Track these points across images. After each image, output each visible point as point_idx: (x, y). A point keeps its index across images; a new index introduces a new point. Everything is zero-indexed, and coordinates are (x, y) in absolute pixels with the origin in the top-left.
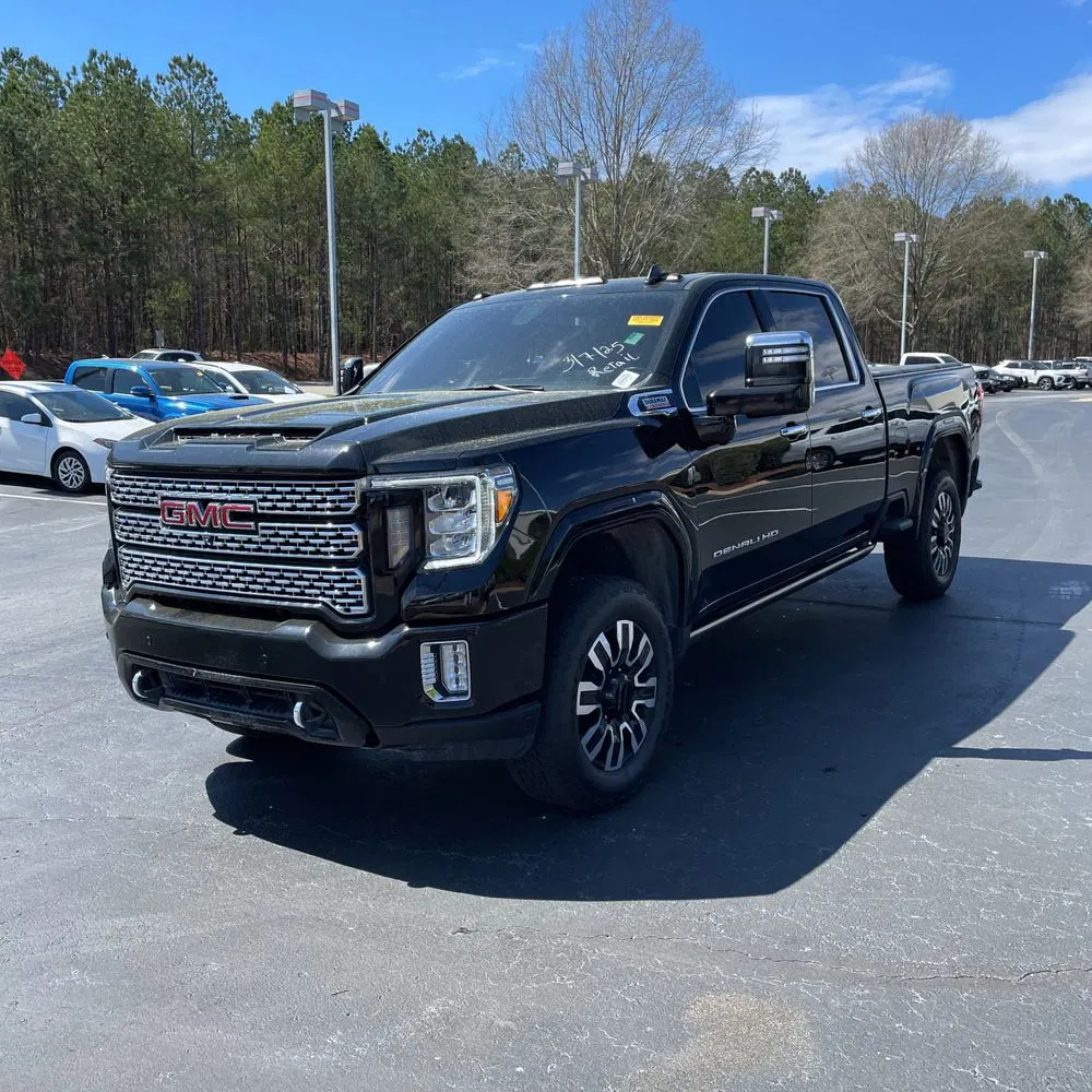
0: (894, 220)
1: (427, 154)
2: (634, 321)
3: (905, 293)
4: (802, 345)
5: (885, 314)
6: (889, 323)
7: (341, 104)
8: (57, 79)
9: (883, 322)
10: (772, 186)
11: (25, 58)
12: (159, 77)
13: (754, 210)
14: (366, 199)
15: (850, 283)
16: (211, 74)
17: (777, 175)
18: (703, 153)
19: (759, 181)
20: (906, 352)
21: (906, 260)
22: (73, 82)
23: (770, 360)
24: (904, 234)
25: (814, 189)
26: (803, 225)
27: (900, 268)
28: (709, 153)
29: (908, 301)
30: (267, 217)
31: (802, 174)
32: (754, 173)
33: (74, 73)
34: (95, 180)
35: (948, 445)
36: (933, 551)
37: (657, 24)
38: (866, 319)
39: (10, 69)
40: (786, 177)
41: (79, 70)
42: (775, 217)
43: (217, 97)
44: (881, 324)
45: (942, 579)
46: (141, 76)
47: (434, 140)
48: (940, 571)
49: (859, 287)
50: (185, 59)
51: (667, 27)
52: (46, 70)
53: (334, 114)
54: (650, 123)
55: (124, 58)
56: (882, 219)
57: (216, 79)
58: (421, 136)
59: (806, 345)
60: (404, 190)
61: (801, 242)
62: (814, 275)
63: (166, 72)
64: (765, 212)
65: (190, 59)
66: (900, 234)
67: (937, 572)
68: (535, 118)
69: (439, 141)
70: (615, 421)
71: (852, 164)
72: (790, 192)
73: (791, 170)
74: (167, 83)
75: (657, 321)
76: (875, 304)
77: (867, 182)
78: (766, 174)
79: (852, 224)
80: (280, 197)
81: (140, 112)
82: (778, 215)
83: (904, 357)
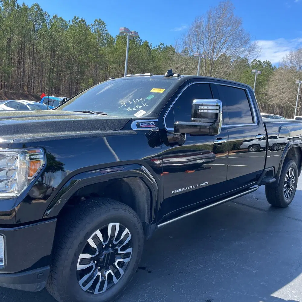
0: (296, 77)
1: (161, 49)
2: (153, 90)
3: (297, 98)
4: (217, 106)
5: (291, 104)
6: (292, 107)
7: (133, 32)
8: (66, 24)
9: (290, 106)
10: (260, 64)
11: (58, 18)
12: (91, 24)
13: (253, 70)
14: (143, 60)
15: (281, 94)
16: (105, 24)
17: (262, 62)
18: (238, 53)
19: (257, 63)
20: (296, 116)
21: (299, 88)
22: (69, 24)
23: (202, 111)
24: (299, 81)
25: (273, 66)
26: (268, 76)
27: (297, 91)
28: (240, 53)
29: (298, 101)
30: (115, 63)
31: (270, 62)
32: (255, 61)
33: (70, 22)
34: (72, 50)
35: (295, 150)
36: (284, 190)
37: (229, 15)
38: (284, 105)
39: (54, 20)
40: (265, 62)
41: (71, 21)
42: (259, 73)
43: (106, 31)
44: (290, 107)
45: (287, 201)
46: (87, 24)
47: (164, 46)
48: (287, 197)
49: (283, 95)
50: (98, 20)
51: (231, 16)
52: (63, 21)
53: (130, 34)
54: (224, 43)
55: (83, 19)
56: (292, 76)
57: (106, 26)
58: (160, 45)
59: (219, 106)
60: (153, 59)
61: (267, 81)
62: (270, 91)
63: (93, 23)
64: (256, 71)
65: (100, 20)
66: (297, 81)
67: (286, 198)
68: (190, 40)
69: (165, 46)
70: (120, 131)
71: (285, 59)
72: (266, 67)
73: (266, 61)
74: (93, 26)
75: (161, 91)
76: (288, 101)
77: (289, 65)
78: (259, 61)
79: (283, 77)
80: (120, 59)
81: (85, 33)
82: (260, 72)
83: (295, 117)
